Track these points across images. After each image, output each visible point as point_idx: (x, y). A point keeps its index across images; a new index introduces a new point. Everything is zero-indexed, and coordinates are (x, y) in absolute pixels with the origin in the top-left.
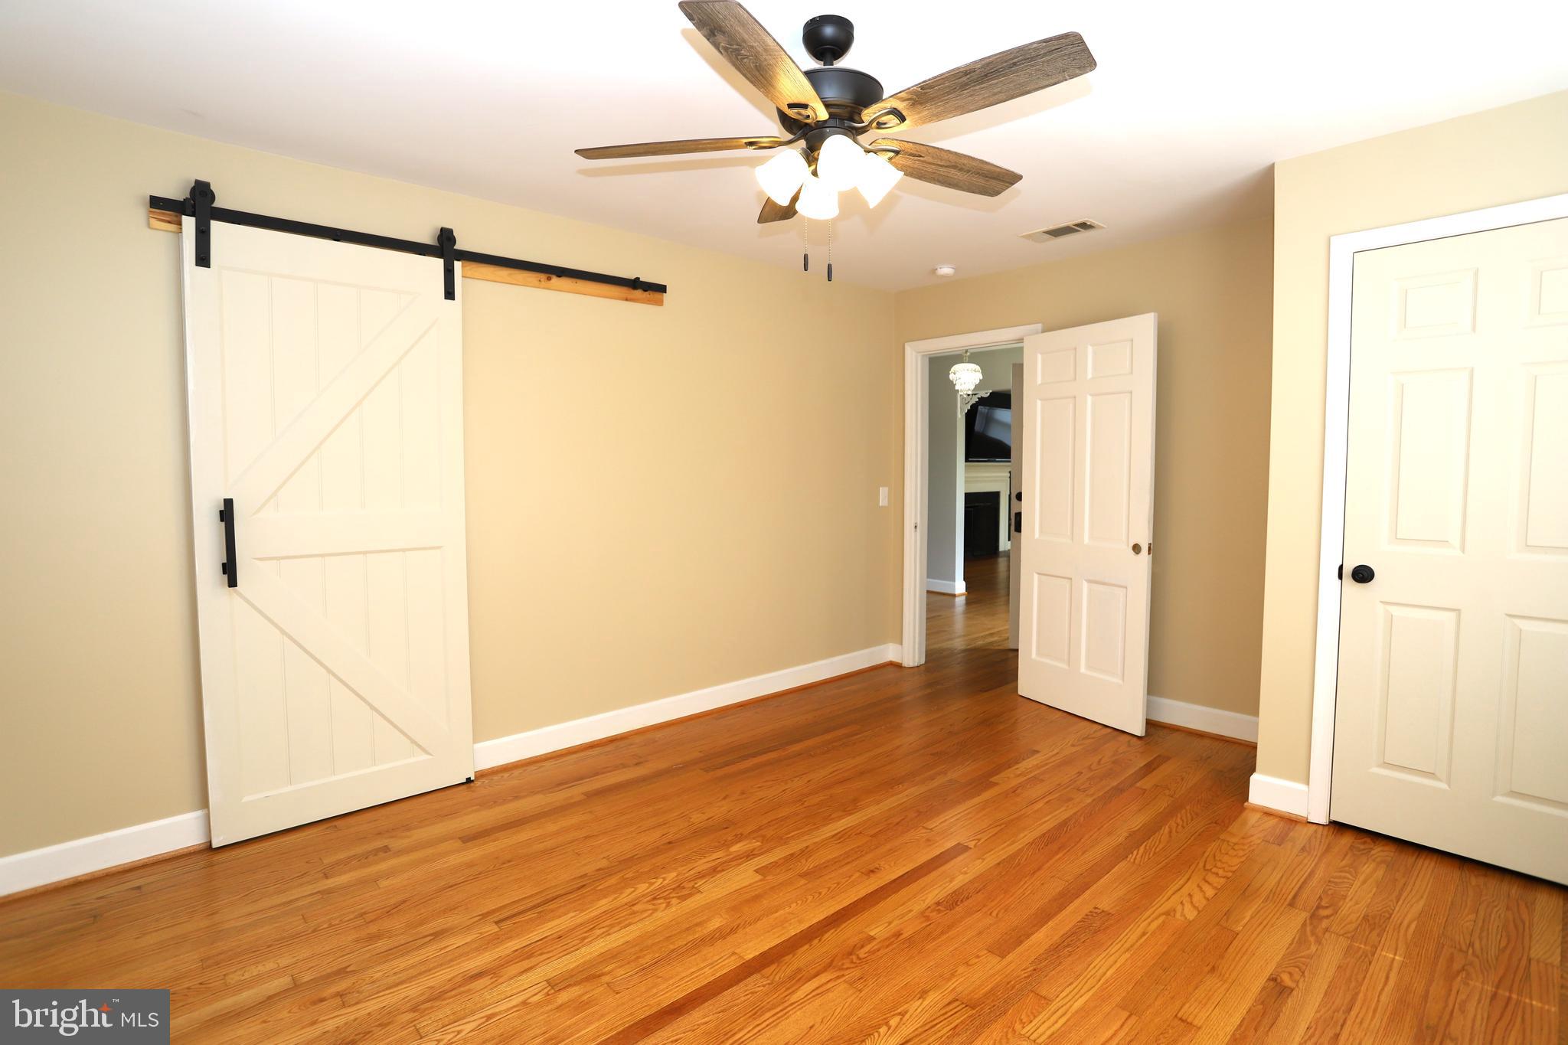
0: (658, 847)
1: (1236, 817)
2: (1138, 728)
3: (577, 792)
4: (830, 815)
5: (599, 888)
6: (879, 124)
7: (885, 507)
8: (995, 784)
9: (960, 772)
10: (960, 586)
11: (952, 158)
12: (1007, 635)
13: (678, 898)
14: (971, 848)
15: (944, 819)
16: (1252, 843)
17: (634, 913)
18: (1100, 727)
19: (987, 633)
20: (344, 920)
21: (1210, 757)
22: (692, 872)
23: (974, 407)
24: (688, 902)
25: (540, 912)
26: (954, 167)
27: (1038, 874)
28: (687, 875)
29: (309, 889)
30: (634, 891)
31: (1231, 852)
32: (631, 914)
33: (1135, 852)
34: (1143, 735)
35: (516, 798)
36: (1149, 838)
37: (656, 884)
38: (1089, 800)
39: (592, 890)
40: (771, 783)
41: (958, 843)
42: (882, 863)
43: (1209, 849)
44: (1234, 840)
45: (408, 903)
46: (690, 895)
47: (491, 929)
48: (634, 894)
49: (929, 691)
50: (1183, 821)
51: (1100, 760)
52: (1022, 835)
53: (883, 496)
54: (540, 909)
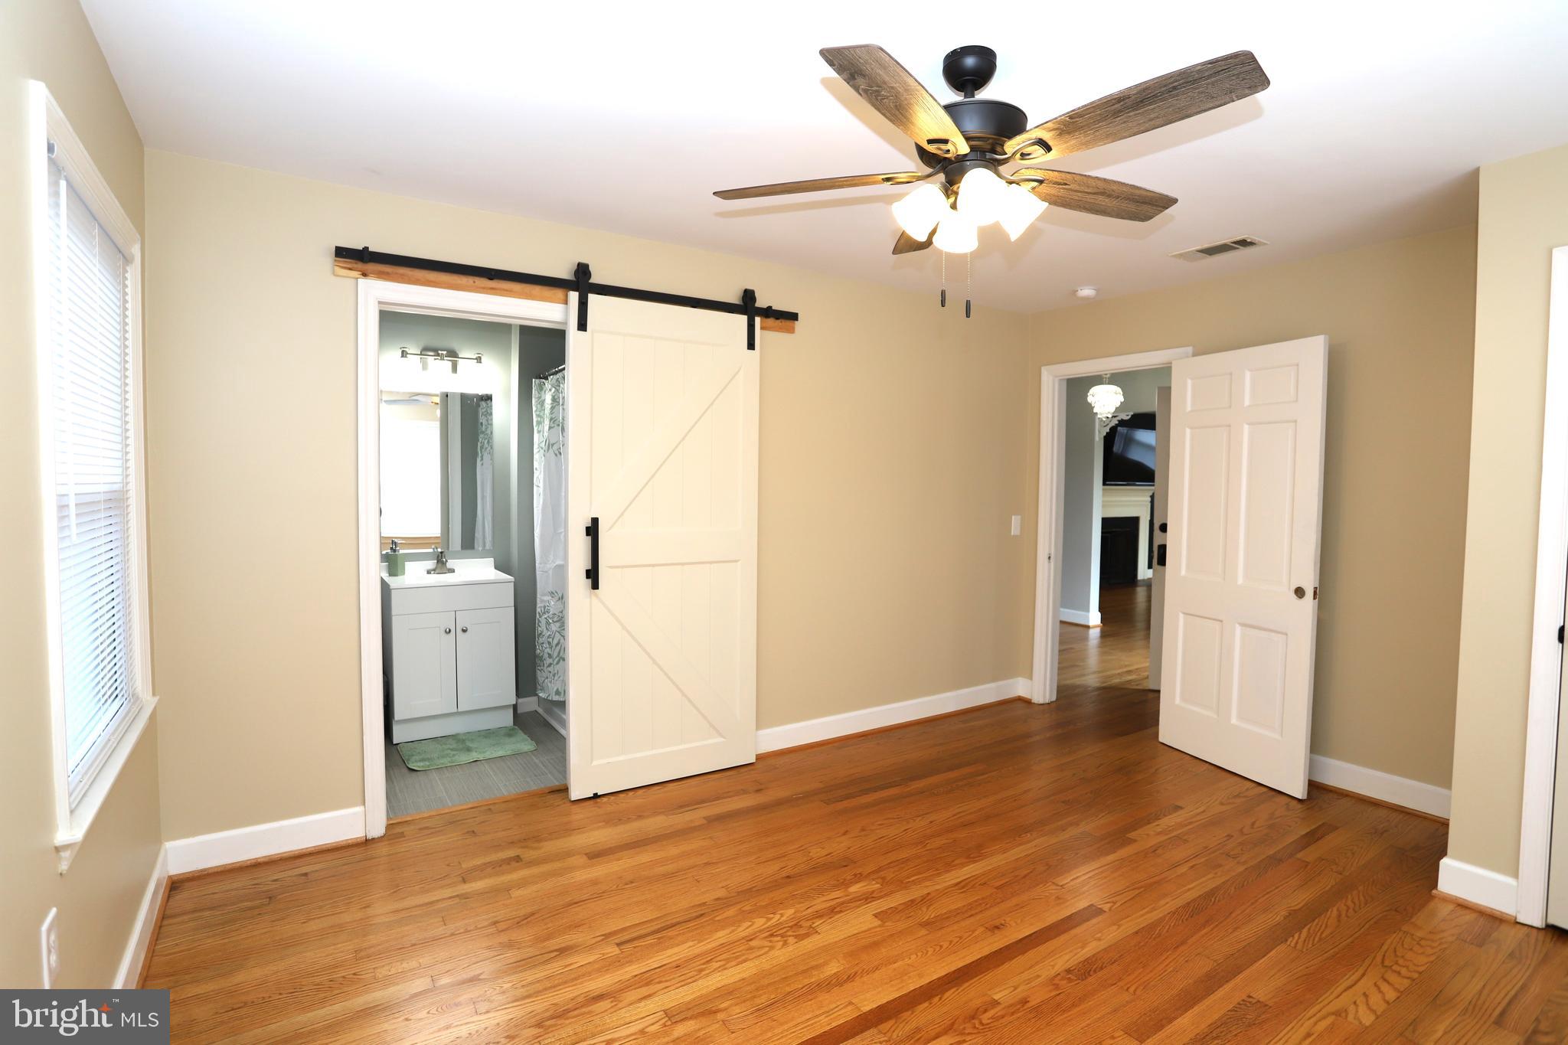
0: (776, 881)
1: (1423, 905)
2: (1298, 790)
3: (697, 816)
4: (953, 861)
5: (717, 919)
6: (1023, 155)
7: (1017, 536)
8: (1133, 841)
9: (1091, 825)
10: (1094, 617)
11: (1101, 185)
12: (1146, 674)
13: (796, 937)
14: (1105, 912)
15: (1075, 876)
16: (1443, 941)
17: (751, 948)
18: (1253, 785)
19: (1125, 670)
20: (479, 926)
21: (1386, 831)
22: (810, 911)
23: (1113, 430)
24: (805, 942)
25: (662, 938)
26: (1103, 194)
27: (1182, 948)
28: (804, 913)
29: (447, 892)
30: (750, 926)
31: (1416, 948)
32: (748, 950)
33: (1296, 936)
34: (1305, 798)
35: (640, 817)
36: (1314, 920)
37: (774, 920)
38: (1241, 869)
39: (710, 919)
40: (892, 821)
41: (1092, 905)
42: (1008, 919)
43: (1389, 941)
44: (1419, 934)
45: (536, 916)
46: (807, 935)
47: (612, 950)
48: (750, 929)
49: (1060, 731)
50: (1354, 903)
51: (1253, 824)
52: (1162, 902)
53: (1015, 525)
54: (659, 935)
